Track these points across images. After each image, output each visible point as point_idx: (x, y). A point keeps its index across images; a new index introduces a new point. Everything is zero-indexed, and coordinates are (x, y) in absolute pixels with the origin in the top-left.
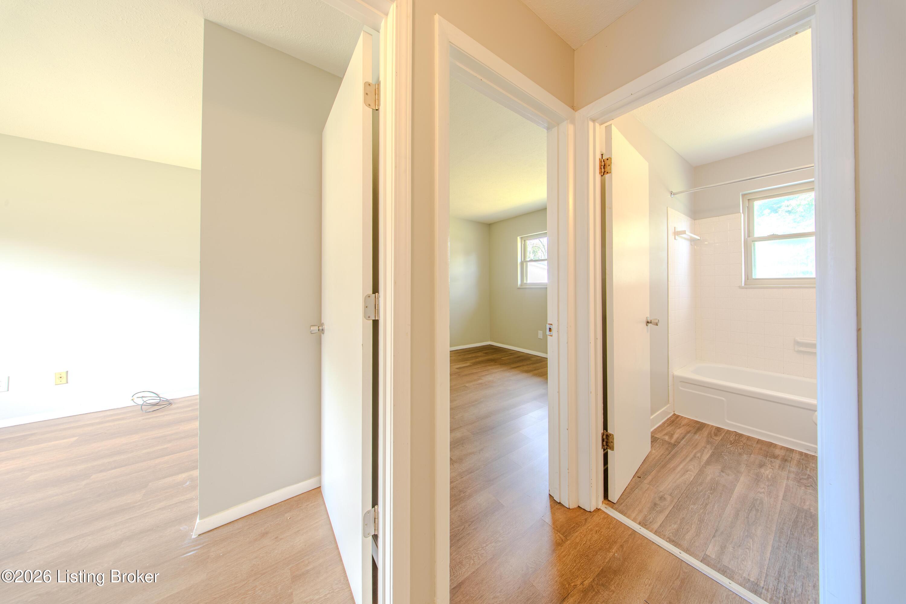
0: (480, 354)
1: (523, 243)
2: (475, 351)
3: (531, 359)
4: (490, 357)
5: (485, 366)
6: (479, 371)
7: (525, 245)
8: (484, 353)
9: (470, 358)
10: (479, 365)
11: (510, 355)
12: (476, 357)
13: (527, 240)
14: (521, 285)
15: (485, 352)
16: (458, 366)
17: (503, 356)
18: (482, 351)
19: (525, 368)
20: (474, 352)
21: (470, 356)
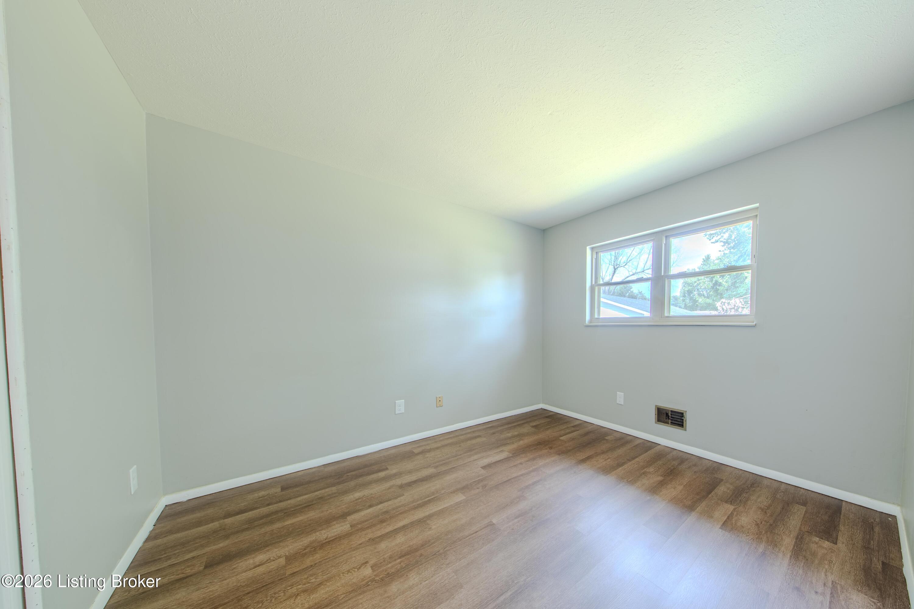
0: (526, 429)
1: (595, 256)
2: (519, 423)
3: (606, 438)
4: (543, 435)
5: (534, 459)
6: (523, 472)
7: (597, 259)
8: (533, 427)
9: (510, 438)
10: (523, 455)
11: (573, 429)
12: (520, 436)
13: (601, 251)
14: (591, 321)
15: (534, 424)
16: (486, 461)
17: (563, 432)
18: (530, 422)
19: (601, 461)
20: (518, 425)
21: (509, 435)
